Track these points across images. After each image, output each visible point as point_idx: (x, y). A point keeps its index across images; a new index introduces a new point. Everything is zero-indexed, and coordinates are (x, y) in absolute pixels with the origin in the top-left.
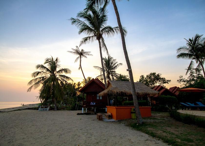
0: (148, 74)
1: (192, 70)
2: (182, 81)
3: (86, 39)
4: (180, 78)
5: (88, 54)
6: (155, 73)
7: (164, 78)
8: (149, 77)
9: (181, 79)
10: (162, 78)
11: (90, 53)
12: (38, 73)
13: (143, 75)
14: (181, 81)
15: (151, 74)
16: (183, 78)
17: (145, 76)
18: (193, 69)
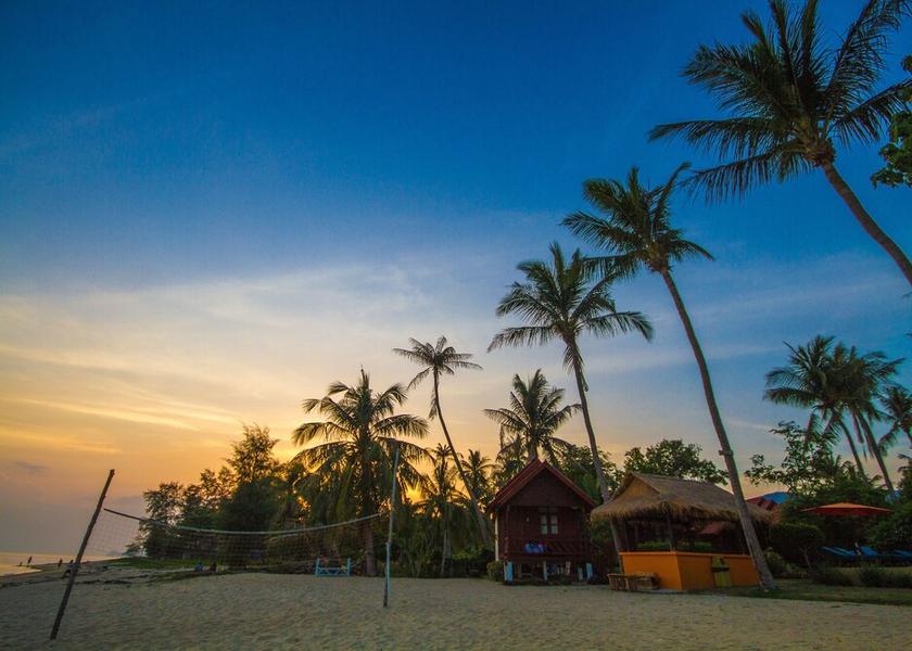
0: (655, 443)
1: (795, 437)
2: (762, 475)
3: (516, 334)
4: (756, 462)
5: (465, 364)
6: (679, 443)
7: (711, 463)
8: (655, 455)
9: (759, 466)
10: (701, 460)
11: (469, 361)
12: (315, 428)
13: (638, 447)
14: (757, 475)
15: (665, 445)
16: (766, 464)
17: (643, 452)
18: (800, 431)
